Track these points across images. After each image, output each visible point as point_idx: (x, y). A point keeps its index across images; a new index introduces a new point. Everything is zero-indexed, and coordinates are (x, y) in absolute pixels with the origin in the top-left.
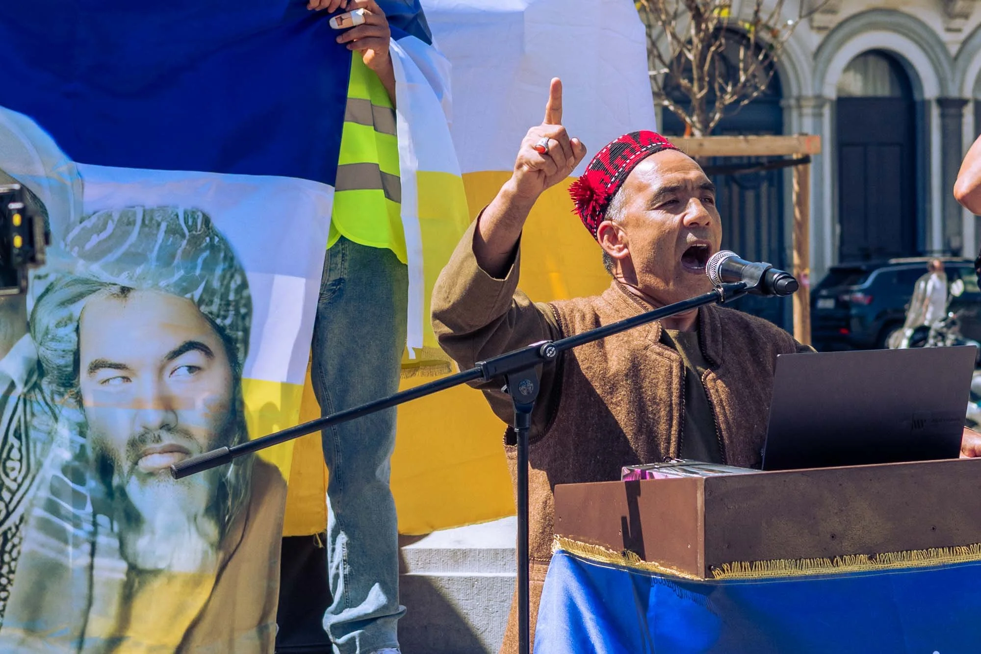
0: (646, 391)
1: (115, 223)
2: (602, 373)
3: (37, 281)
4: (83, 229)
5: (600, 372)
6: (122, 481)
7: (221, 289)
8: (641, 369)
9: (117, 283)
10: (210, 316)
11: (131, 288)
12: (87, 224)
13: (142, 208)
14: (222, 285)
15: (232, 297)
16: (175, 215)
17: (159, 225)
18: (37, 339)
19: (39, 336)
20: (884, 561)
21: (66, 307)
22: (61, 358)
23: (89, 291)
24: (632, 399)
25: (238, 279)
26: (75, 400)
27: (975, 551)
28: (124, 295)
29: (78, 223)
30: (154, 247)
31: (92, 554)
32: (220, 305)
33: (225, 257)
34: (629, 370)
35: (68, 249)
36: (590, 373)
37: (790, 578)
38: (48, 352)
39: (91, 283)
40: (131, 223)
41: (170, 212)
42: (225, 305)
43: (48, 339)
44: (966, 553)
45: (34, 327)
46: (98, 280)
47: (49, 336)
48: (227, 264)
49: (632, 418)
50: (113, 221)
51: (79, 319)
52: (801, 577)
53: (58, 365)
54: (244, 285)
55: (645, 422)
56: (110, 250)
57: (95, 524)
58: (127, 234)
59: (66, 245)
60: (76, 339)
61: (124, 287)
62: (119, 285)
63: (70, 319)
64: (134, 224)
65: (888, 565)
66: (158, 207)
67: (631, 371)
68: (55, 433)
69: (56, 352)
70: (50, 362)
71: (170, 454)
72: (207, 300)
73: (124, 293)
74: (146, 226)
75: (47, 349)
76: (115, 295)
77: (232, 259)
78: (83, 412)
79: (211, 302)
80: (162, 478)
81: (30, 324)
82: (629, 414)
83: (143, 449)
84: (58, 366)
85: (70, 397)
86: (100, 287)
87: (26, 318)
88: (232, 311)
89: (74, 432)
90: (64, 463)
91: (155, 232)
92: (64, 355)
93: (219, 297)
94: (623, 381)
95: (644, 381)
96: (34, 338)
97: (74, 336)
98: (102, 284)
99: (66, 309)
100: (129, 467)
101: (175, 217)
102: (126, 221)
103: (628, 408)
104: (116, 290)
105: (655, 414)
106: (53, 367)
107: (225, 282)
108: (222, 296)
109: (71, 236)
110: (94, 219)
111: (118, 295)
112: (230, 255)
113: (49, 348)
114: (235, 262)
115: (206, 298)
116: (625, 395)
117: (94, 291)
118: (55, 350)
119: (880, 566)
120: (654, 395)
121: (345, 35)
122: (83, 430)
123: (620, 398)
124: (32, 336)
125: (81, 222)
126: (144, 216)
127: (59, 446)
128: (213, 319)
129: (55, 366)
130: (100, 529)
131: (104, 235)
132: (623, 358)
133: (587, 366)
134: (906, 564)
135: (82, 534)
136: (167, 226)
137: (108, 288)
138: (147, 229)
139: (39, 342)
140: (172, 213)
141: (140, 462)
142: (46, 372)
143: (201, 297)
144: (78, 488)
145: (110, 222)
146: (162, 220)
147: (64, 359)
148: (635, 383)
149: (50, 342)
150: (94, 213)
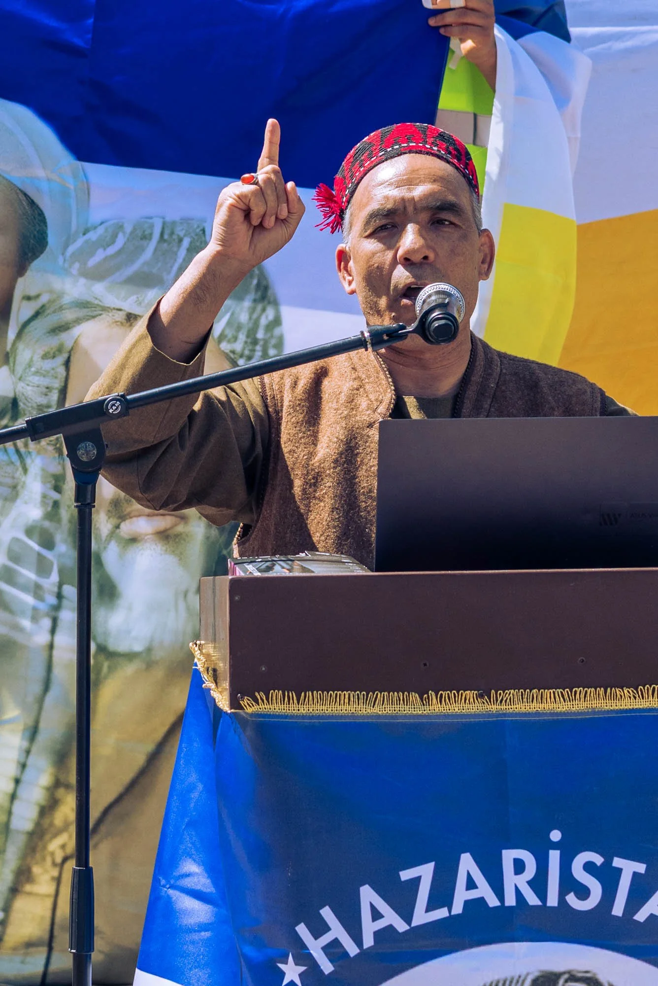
0: (360, 482)
1: (127, 235)
2: (306, 459)
3: (25, 302)
4: (86, 242)
5: (303, 457)
6: (99, 548)
7: (248, 324)
8: (358, 453)
9: (123, 308)
10: (232, 356)
11: (139, 316)
12: (93, 236)
13: (161, 220)
14: (250, 318)
15: (260, 335)
16: (201, 230)
17: (180, 240)
18: (16, 373)
19: (19, 369)
20: (501, 702)
21: (57, 335)
22: (44, 396)
23: (87, 316)
24: (338, 491)
25: (270, 314)
26: (53, 448)
27: (645, 695)
28: (129, 324)
29: (81, 235)
30: (171, 267)
31: (53, 631)
32: (246, 342)
33: (258, 285)
34: (341, 454)
35: (66, 265)
36: (292, 458)
37: (353, 716)
38: (29, 388)
39: (91, 307)
40: (146, 237)
41: (195, 226)
42: (251, 343)
43: (30, 374)
44: (630, 697)
45: (15, 358)
46: (100, 303)
47: (33, 369)
48: (259, 294)
49: (337, 517)
50: (124, 233)
51: (72, 349)
52: (371, 717)
53: (39, 404)
54: (277, 321)
55: (356, 522)
56: (118, 268)
57: (60, 596)
58: (140, 250)
59: (65, 260)
60: (64, 374)
61: (130, 314)
62: (125, 311)
63: (60, 350)
64: (150, 239)
65: (507, 707)
66: (181, 219)
67: (343, 456)
68: (22, 487)
69: (39, 388)
70: (30, 400)
71: (162, 517)
72: (230, 336)
73: (130, 321)
74: (165, 241)
75: (28, 385)
76: (119, 323)
77: (266, 288)
78: (61, 462)
79: (235, 339)
80: (148, 545)
81: (10, 355)
82: (333, 512)
83: (128, 510)
84: (38, 406)
85: (48, 444)
86: (101, 312)
87: (5, 347)
88: (259, 351)
89: (49, 485)
90: (30, 522)
91: (175, 249)
92: (47, 393)
93: (245, 333)
94: (329, 469)
95: (360, 469)
96: (13, 371)
97: (62, 371)
98: (105, 309)
99: (56, 338)
100: (108, 530)
101: (201, 232)
102: (140, 235)
103: (332, 504)
104: (120, 316)
105: (369, 512)
106: (32, 407)
107: (255, 316)
108: (249, 331)
109: (71, 249)
110: (101, 230)
111: (121, 323)
112: (264, 283)
113: (31, 384)
114: (270, 292)
115: (229, 333)
116: (330, 487)
117: (94, 317)
118: (38, 387)
119: (494, 708)
120: (370, 487)
121: (439, 17)
122: (59, 484)
123: (324, 491)
124: (10, 369)
125: (84, 234)
126: (163, 228)
127: (26, 503)
128: (235, 360)
129: (35, 405)
130: (65, 602)
131: (111, 250)
132: (335, 439)
133: (289, 448)
134: (535, 707)
135: (42, 606)
136: (191, 243)
137: (110, 314)
138: (165, 246)
139: (19, 375)
140: (198, 227)
141: (123, 525)
142: (22, 412)
143: (223, 331)
144: (45, 552)
145: (120, 235)
146: (185, 235)
147: (47, 397)
148: (347, 471)
149: (33, 377)
150: (102, 223)
